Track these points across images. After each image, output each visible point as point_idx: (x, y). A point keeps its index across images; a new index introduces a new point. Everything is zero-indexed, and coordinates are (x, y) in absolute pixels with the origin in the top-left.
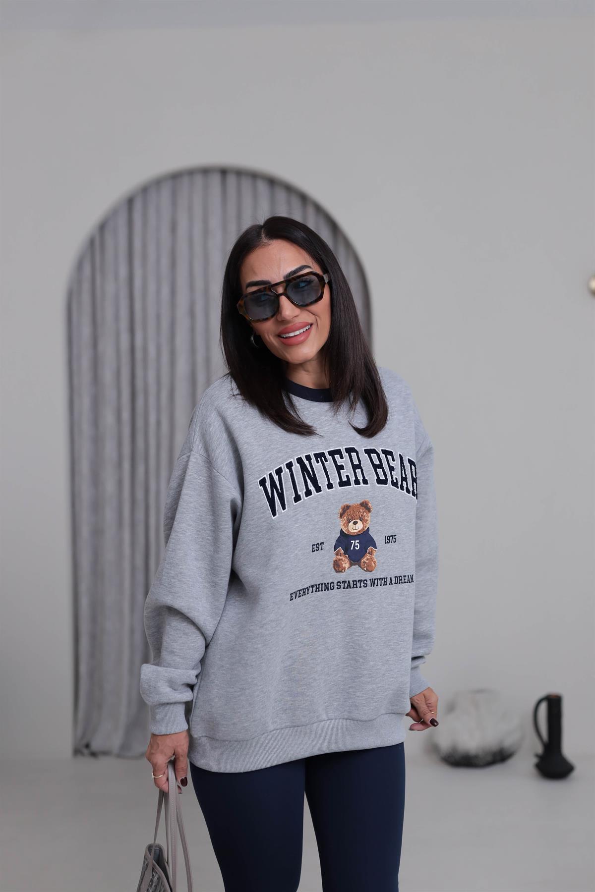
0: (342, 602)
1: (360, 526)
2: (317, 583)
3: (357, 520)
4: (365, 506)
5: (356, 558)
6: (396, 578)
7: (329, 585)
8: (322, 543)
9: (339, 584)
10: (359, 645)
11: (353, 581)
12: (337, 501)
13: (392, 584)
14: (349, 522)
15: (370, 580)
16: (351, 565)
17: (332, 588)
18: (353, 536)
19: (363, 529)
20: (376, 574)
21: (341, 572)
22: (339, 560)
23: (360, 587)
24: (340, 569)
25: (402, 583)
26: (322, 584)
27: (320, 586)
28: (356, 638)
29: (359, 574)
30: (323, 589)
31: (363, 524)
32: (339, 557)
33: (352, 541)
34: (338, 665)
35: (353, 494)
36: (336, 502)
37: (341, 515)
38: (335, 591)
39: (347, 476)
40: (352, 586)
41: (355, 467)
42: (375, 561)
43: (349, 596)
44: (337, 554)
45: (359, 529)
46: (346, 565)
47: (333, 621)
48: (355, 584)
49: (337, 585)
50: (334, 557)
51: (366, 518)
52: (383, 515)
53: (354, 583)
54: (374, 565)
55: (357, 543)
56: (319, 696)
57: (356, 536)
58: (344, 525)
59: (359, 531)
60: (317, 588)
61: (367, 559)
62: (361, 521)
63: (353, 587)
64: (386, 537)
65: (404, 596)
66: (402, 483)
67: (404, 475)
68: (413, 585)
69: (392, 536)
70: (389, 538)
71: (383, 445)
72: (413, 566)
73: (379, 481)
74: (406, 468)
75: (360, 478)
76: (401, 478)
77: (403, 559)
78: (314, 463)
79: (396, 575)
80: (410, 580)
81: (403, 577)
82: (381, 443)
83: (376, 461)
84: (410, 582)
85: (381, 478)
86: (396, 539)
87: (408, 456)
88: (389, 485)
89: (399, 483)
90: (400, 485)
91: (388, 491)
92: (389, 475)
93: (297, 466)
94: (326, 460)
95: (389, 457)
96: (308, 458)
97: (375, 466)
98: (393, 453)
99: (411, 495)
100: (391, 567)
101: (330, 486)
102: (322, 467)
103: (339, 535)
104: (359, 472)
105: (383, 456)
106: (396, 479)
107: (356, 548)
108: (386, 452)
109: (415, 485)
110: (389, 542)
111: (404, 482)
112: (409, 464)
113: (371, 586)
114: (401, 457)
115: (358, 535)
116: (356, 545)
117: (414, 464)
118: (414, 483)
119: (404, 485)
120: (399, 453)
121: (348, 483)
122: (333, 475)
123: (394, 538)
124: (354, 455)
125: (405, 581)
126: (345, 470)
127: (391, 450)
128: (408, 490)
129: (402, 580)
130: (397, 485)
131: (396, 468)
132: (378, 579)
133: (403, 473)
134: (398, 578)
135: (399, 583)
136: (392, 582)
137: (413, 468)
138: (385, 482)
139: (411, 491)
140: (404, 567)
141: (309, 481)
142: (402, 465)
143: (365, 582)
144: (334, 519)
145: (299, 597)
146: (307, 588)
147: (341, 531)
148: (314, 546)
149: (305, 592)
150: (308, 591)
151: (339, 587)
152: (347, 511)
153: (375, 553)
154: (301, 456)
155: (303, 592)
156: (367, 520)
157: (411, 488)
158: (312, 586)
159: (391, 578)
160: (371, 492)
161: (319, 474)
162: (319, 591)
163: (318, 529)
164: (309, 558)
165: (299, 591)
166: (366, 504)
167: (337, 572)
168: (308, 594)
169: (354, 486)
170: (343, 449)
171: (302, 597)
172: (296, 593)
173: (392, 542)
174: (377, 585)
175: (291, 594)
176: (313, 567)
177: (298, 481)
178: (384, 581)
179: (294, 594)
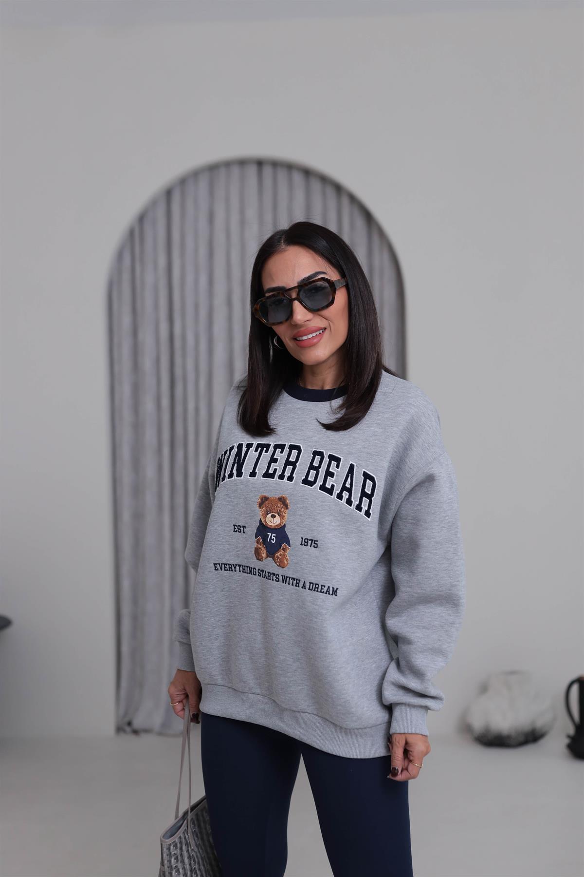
1: (277, 521)
2: (244, 564)
3: (275, 514)
4: (282, 500)
5: (272, 551)
6: (312, 585)
7: (252, 569)
8: (244, 527)
9: (259, 571)
11: (268, 573)
12: (257, 490)
13: (305, 588)
14: (268, 514)
16: (268, 556)
17: (255, 573)
18: (270, 528)
19: (280, 524)
20: (288, 572)
21: (261, 560)
23: (273, 580)
24: (260, 558)
25: (317, 591)
26: (247, 567)
29: (272, 567)
30: (248, 571)
31: (281, 520)
32: (259, 546)
33: (268, 534)
36: (255, 491)
37: (260, 505)
40: (267, 577)
41: (288, 462)
42: (287, 559)
43: (265, 585)
44: (257, 542)
45: (277, 524)
46: (264, 554)
50: (255, 545)
51: (284, 514)
53: (268, 575)
54: (286, 563)
55: (274, 536)
57: (273, 529)
58: (263, 515)
59: (277, 526)
60: (244, 569)
61: (281, 555)
62: (279, 515)
63: (268, 579)
64: (302, 538)
65: (316, 605)
66: (341, 492)
67: (348, 485)
68: (335, 599)
69: (312, 540)
70: (306, 540)
71: (334, 451)
72: (340, 579)
73: (306, 482)
74: (356, 480)
75: (287, 474)
76: (341, 486)
77: (325, 568)
78: (252, 451)
79: (312, 582)
80: (331, 593)
81: (320, 585)
82: (334, 449)
83: (316, 464)
84: (329, 594)
85: (309, 479)
86: (317, 544)
87: (366, 469)
88: (315, 488)
89: (336, 491)
90: (338, 494)
91: (311, 492)
92: (320, 479)
93: (235, 450)
94: (266, 452)
95: (334, 463)
96: (249, 446)
97: (311, 467)
98: (340, 460)
99: (353, 507)
100: (306, 571)
101: (253, 474)
102: (257, 456)
103: (259, 524)
104: (289, 468)
105: (326, 460)
106: (333, 486)
107: (272, 541)
108: (332, 458)
109: (365, 501)
110: (307, 546)
111: (344, 492)
112: (363, 478)
113: (283, 583)
114: (352, 467)
115: (275, 529)
116: (273, 538)
117: (372, 479)
118: (364, 498)
119: (343, 494)
120: (351, 462)
121: (272, 476)
122: (262, 465)
123: (314, 543)
124: (295, 452)
125: (322, 591)
126: (277, 464)
127: (340, 457)
128: (349, 502)
129: (318, 588)
130: (330, 491)
131: (336, 475)
132: (290, 578)
133: (347, 483)
134: (314, 585)
135: (314, 590)
136: (305, 586)
137: (369, 483)
138: (311, 484)
139: (354, 504)
140: (324, 576)
141: (236, 465)
142: (350, 475)
143: (277, 576)
144: (253, 507)
145: (225, 570)
146: (233, 565)
147: (260, 521)
148: (235, 527)
149: (231, 568)
150: (235, 568)
151: (260, 575)
152: (265, 502)
153: (289, 551)
154: (244, 443)
155: (229, 568)
156: (284, 517)
157: (357, 501)
158: (240, 566)
159: (305, 582)
160: (293, 490)
161: (248, 462)
162: (245, 572)
163: (239, 512)
164: (231, 536)
165: (224, 564)
166: (284, 500)
167: (257, 559)
168: (235, 571)
169: (276, 480)
170: (288, 445)
171: (228, 571)
172: (221, 565)
173: (311, 546)
174: (289, 584)
175: (215, 564)
176: (237, 547)
177: (229, 464)
178: (297, 581)
179: (218, 565)
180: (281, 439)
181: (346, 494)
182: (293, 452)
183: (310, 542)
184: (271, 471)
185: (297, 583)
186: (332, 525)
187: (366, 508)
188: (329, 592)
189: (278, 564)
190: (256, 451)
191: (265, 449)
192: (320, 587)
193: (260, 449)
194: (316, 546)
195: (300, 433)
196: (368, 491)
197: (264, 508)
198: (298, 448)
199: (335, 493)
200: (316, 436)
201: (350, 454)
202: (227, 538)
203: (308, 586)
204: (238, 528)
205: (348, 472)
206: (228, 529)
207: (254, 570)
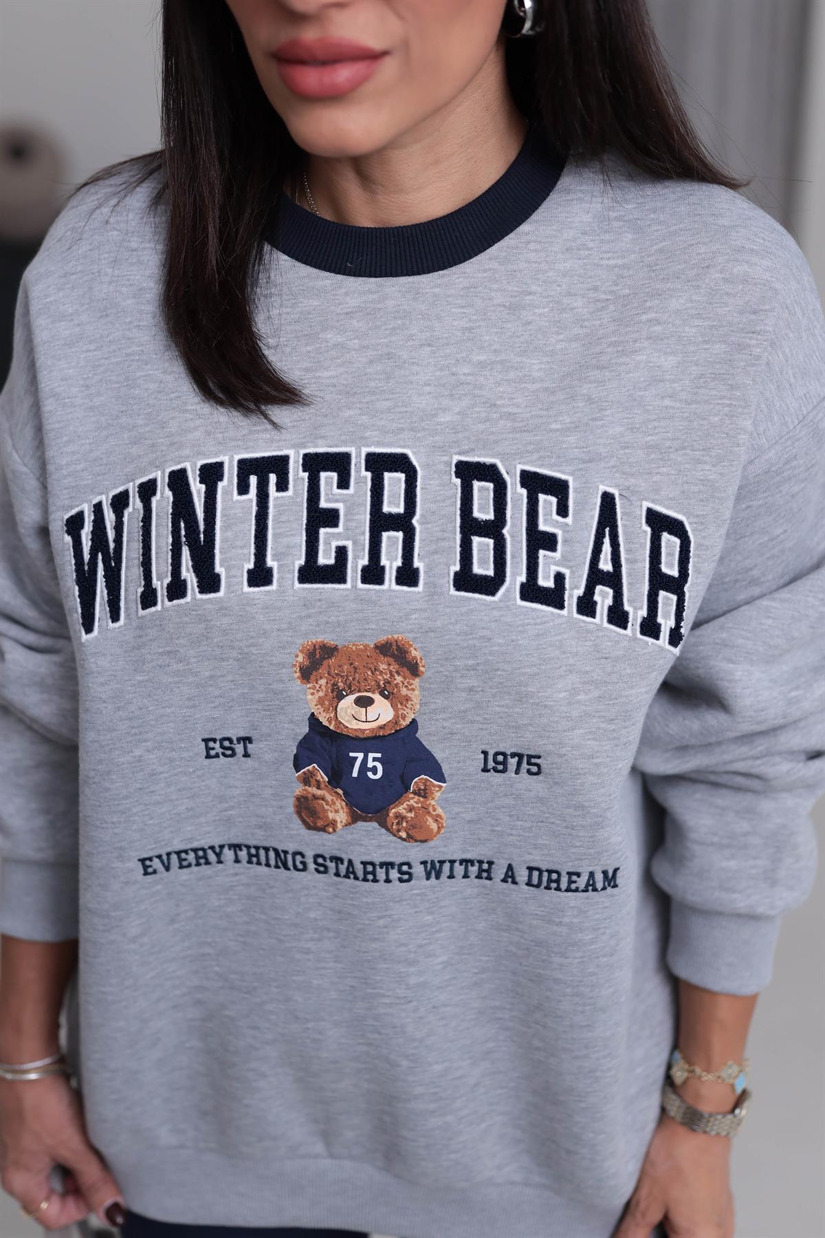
1: (381, 713)
2: (252, 842)
3: (369, 694)
4: (395, 652)
5: (370, 803)
6: (536, 874)
7: (290, 856)
8: (246, 740)
9: (320, 860)
11: (364, 864)
12: (285, 626)
13: (514, 882)
14: (340, 697)
15: (424, 863)
16: (354, 818)
17: (300, 866)
18: (357, 739)
19: (395, 721)
20: (447, 849)
21: (323, 829)
22: (315, 797)
23: (388, 881)
24: (320, 823)
25: (558, 889)
26: (267, 849)
27: (262, 852)
29: (380, 846)
30: (272, 862)
31: (395, 710)
32: (313, 790)
33: (352, 754)
36: (283, 630)
37: (306, 674)
38: (311, 876)
39: (341, 552)
40: (360, 874)
41: (380, 522)
42: (438, 816)
43: (352, 899)
44: (306, 780)
45: (382, 722)
46: (338, 812)
47: (308, 951)
48: (370, 871)
49: (316, 862)
50: (299, 789)
51: (404, 691)
52: (471, 690)
53: (365, 868)
54: (434, 826)
55: (375, 759)
57: (367, 738)
58: (321, 701)
59: (382, 727)
60: (255, 855)
61: (410, 809)
62: (386, 697)
63: (365, 880)
64: (485, 753)
66: (590, 590)
67: (606, 565)
68: (613, 896)
69: (520, 756)
70: (500, 758)
71: (535, 456)
73: (466, 580)
74: (627, 541)
75: (391, 561)
76: (586, 572)
77: (573, 827)
78: (227, 492)
79: (533, 865)
81: (562, 872)
82: (530, 448)
83: (481, 509)
84: (594, 889)
85: (477, 569)
86: (538, 765)
87: (653, 501)
88: (505, 598)
89: (572, 593)
90: (579, 598)
91: (495, 613)
92: (514, 564)
93: (163, 499)
94: (282, 486)
95: (547, 502)
96: (211, 474)
97: (470, 527)
98: (566, 486)
99: (634, 631)
100: (511, 838)
101: (260, 576)
102: (254, 509)
103: (307, 730)
104: (392, 540)
105: (517, 494)
106: (559, 578)
107: (370, 774)
108: (534, 483)
109: (667, 599)
110: (504, 771)
111: (599, 588)
112: (649, 530)
113: (428, 878)
114: (608, 502)
115: (376, 738)
116: (370, 764)
117: (677, 528)
118: (662, 594)
119: (597, 598)
120: (602, 489)
121: (336, 573)
122: (285, 540)
123: (530, 763)
124: (394, 481)
125: (573, 886)
126: (340, 529)
127: (563, 477)
128: (618, 616)
129: (558, 881)
130: (554, 597)
131: (565, 541)
132: (452, 862)
133: (602, 556)
134: (545, 874)
135: (548, 888)
136: (513, 877)
137: (670, 542)
138: (489, 586)
139: (635, 619)
141: (186, 552)
142: (607, 530)
143: (405, 868)
144: (282, 681)
145: (181, 867)
146: (212, 848)
147: (313, 720)
148: (211, 744)
149: (205, 857)
150: (218, 855)
151: (322, 869)
152: (325, 663)
153: (440, 794)
154: (187, 465)
155: (197, 858)
156: (408, 699)
157: (641, 608)
158: (236, 847)
159: (510, 867)
160: (426, 615)
161: (229, 534)
162: (259, 863)
163: (222, 700)
164: (199, 773)
165: (178, 853)
166: (399, 649)
167: (309, 827)
168: (220, 862)
169: (354, 587)
170: (359, 455)
171: (194, 869)
172: (165, 857)
173: (517, 772)
174: (451, 876)
175: (143, 861)
176: (222, 799)
177: (157, 548)
178: (480, 867)
179: (156, 861)
180: (322, 432)
181: (604, 596)
182: (386, 482)
183: (513, 762)
184: (326, 558)
185: (481, 870)
186: (578, 702)
187: (672, 623)
188: (593, 885)
189: (404, 835)
190: (243, 489)
191: (273, 478)
192: (564, 878)
193: (253, 480)
194: (534, 769)
195: (388, 404)
196: (670, 569)
198: (401, 463)
199: (571, 596)
200: (445, 410)
201: (590, 461)
202: (184, 779)
203: (522, 875)
204: (222, 747)
205: (599, 523)
206: (185, 755)
207: (298, 858)
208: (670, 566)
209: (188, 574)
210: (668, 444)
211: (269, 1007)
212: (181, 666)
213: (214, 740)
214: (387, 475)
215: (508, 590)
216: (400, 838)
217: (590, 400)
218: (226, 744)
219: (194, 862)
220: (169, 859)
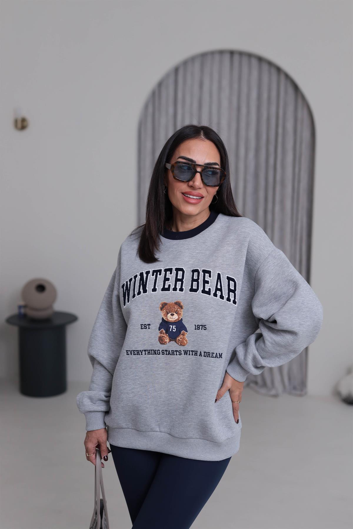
0: (165, 363)
1: (176, 317)
2: (149, 349)
3: (173, 313)
4: (178, 304)
5: (173, 337)
6: (205, 353)
7: (157, 351)
8: (149, 325)
9: (163, 351)
10: (177, 390)
11: (172, 351)
12: (158, 299)
13: (201, 356)
14: (168, 314)
15: (184, 351)
16: (170, 341)
17: (159, 353)
18: (171, 323)
19: (178, 319)
20: (188, 347)
21: (164, 344)
22: (163, 337)
23: (176, 355)
24: (163, 343)
25: (210, 357)
26: (152, 350)
27: (151, 351)
28: (175, 386)
29: (175, 347)
30: (153, 353)
31: (178, 316)
32: (162, 335)
33: (170, 326)
34: (164, 401)
35: (171, 297)
37: (162, 309)
38: (161, 355)
39: (169, 285)
40: (171, 354)
41: (177, 280)
42: (186, 340)
43: (169, 360)
44: (161, 333)
45: (176, 319)
46: (167, 340)
47: (159, 374)
48: (173, 353)
49: (162, 352)
50: (159, 335)
51: (180, 312)
52: (192, 311)
53: (172, 352)
54: (186, 342)
55: (174, 327)
56: (150, 418)
57: (173, 322)
58: (164, 315)
59: (176, 320)
60: (149, 352)
61: (181, 338)
62: (176, 314)
63: (172, 355)
64: (195, 325)
65: (210, 365)
66: (216, 292)
67: (219, 287)
68: (221, 360)
69: (202, 326)
70: (198, 326)
71: (206, 267)
72: (223, 347)
73: (192, 290)
74: (223, 282)
75: (178, 287)
76: (215, 288)
77: (213, 342)
78: (150, 276)
79: (205, 351)
80: (218, 357)
81: (211, 353)
82: (205, 265)
83: (195, 277)
84: (217, 358)
85: (194, 288)
86: (206, 328)
87: (228, 275)
88: (199, 293)
89: (213, 292)
90: (214, 293)
91: (197, 296)
92: (201, 286)
93: (139, 278)
94: (160, 274)
95: (207, 275)
96: (147, 273)
97: (193, 280)
98: (211, 272)
99: (225, 300)
100: (201, 344)
101: (154, 290)
102: (155, 278)
103: (161, 321)
105: (201, 274)
106: (210, 289)
107: (173, 330)
108: (205, 272)
109: (232, 294)
110: (199, 329)
111: (218, 291)
112: (227, 280)
113: (185, 355)
114: (219, 275)
115: (175, 322)
117: (233, 280)
118: (231, 293)
119: (217, 293)
120: (218, 272)
121: (168, 289)
122: (159, 283)
123: (204, 327)
124: (180, 273)
125: (213, 356)
126: (170, 281)
127: (210, 270)
128: (222, 297)
129: (210, 355)
130: (209, 293)
131: (211, 282)
132: (189, 351)
133: (218, 285)
134: (207, 353)
135: (208, 357)
136: (201, 355)
137: (232, 283)
138: (196, 291)
139: (225, 298)
140: (213, 347)
141: (141, 286)
142: (219, 280)
143: (180, 352)
144: (157, 311)
145: (134, 354)
146: (140, 351)
147: (163, 319)
148: (142, 326)
149: (139, 353)
150: (142, 353)
151: (163, 354)
152: (165, 307)
153: (187, 335)
154: (143, 272)
155: (137, 353)
156: (181, 314)
157: (227, 296)
158: (145, 351)
159: (201, 352)
160: (184, 296)
161: (150, 282)
162: (150, 354)
163: (145, 316)
164: (139, 332)
165: (134, 351)
166: (179, 303)
167: (161, 344)
168: (142, 354)
169: (171, 292)
170: (174, 268)
171: (136, 355)
172: (131, 351)
173: (202, 330)
174: (189, 355)
175: (127, 351)
176: (143, 339)
177: (136, 286)
178: (195, 352)
179: (129, 351)
180: (168, 265)
181: (219, 293)
182: (179, 273)
183: (201, 327)
184: (166, 287)
185: (195, 353)
186: (214, 314)
187: (233, 299)
188: (217, 356)
189: (180, 344)
190: (153, 275)
191: (159, 273)
192: (211, 354)
193: (155, 273)
194: (205, 328)
195: (180, 259)
197: (165, 311)
198: (182, 270)
199: (212, 293)
200: (191, 261)
201: (216, 267)
202: (136, 333)
203: (203, 354)
204: (144, 326)
205: (217, 279)
206: (137, 328)
207: (158, 351)
208: (232, 287)
209: (141, 290)
210: (231, 264)
211: (150, 389)
212: (138, 308)
213: (143, 325)
214: (179, 272)
215: (199, 291)
216: (179, 345)
217: (216, 256)
218: (145, 326)
219: (136, 354)
220: (132, 352)
